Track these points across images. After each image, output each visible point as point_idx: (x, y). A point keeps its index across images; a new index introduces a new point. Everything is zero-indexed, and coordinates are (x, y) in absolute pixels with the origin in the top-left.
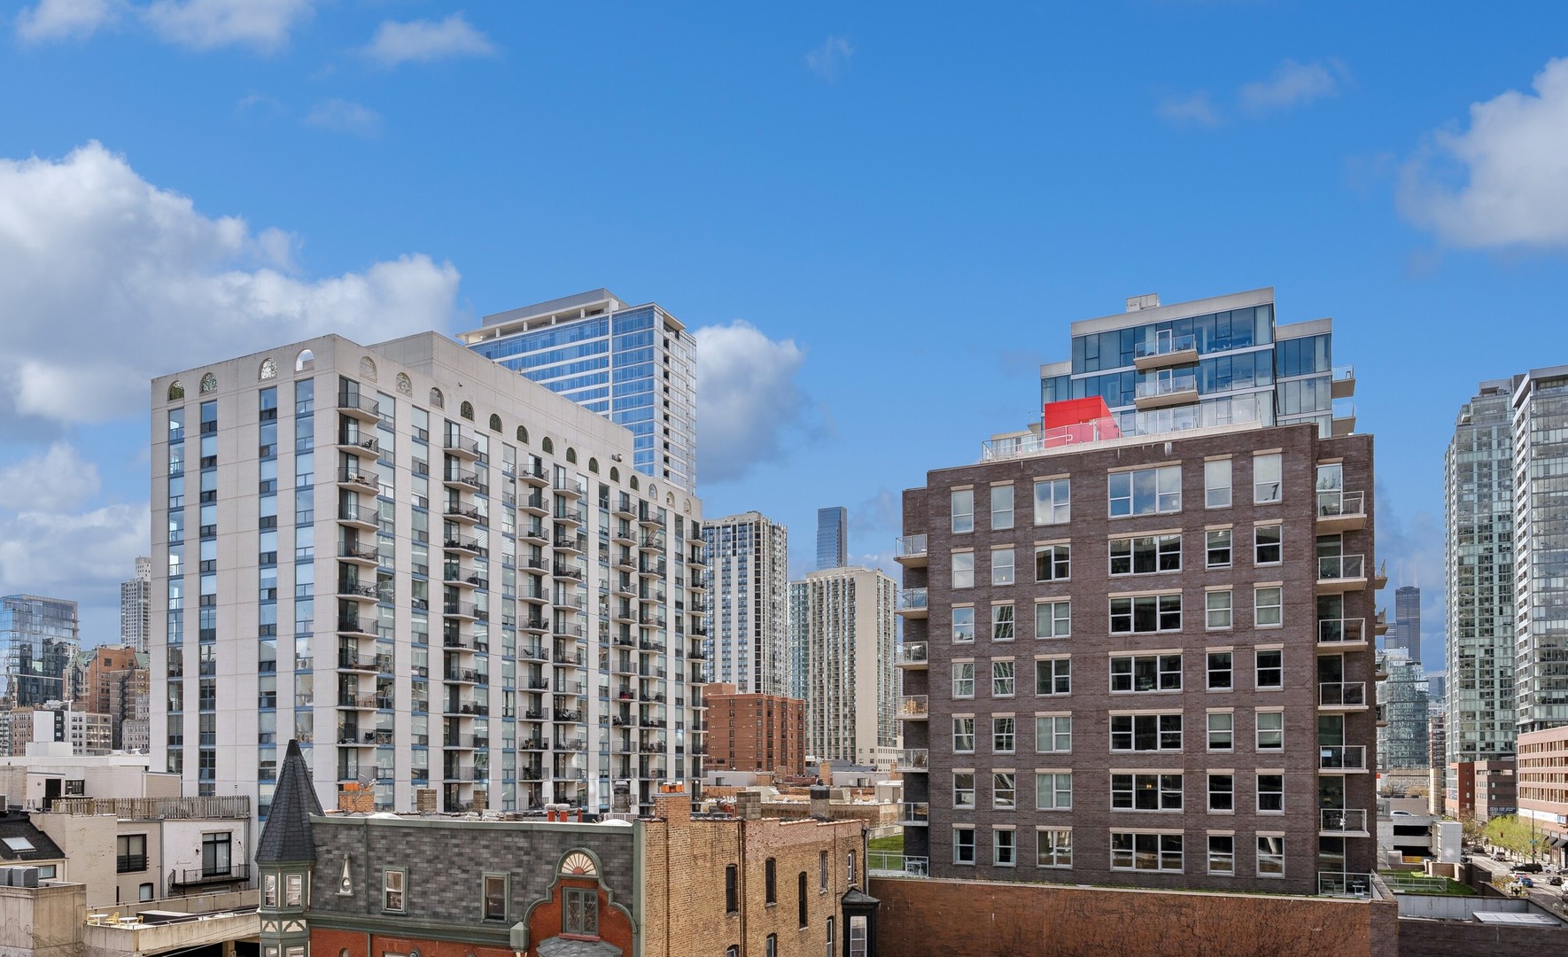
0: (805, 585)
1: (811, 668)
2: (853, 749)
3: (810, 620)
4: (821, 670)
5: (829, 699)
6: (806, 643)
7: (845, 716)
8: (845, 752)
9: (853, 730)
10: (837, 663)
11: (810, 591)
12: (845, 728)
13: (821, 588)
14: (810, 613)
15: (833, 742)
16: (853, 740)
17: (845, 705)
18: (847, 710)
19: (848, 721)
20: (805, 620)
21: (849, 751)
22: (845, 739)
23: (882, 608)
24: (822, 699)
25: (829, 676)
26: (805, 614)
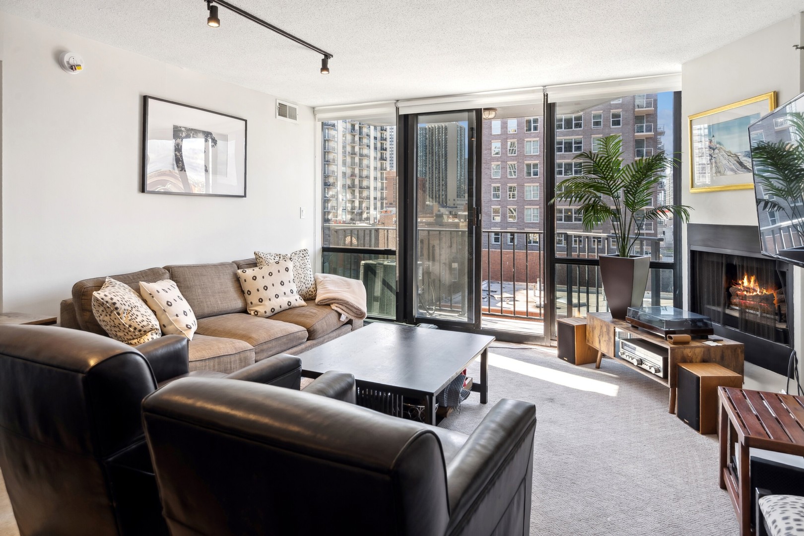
0: (426, 129)
1: (428, 164)
3: (427, 144)
4: (433, 165)
5: (436, 178)
6: (426, 153)
7: (443, 185)
8: (442, 201)
11: (427, 131)
12: (442, 190)
13: (433, 130)
15: (437, 196)
16: (446, 195)
17: (443, 180)
18: (443, 182)
19: (444, 187)
20: (425, 144)
21: (444, 200)
22: (443, 195)
23: (459, 139)
24: (433, 178)
25: (436, 168)
26: (425, 141)
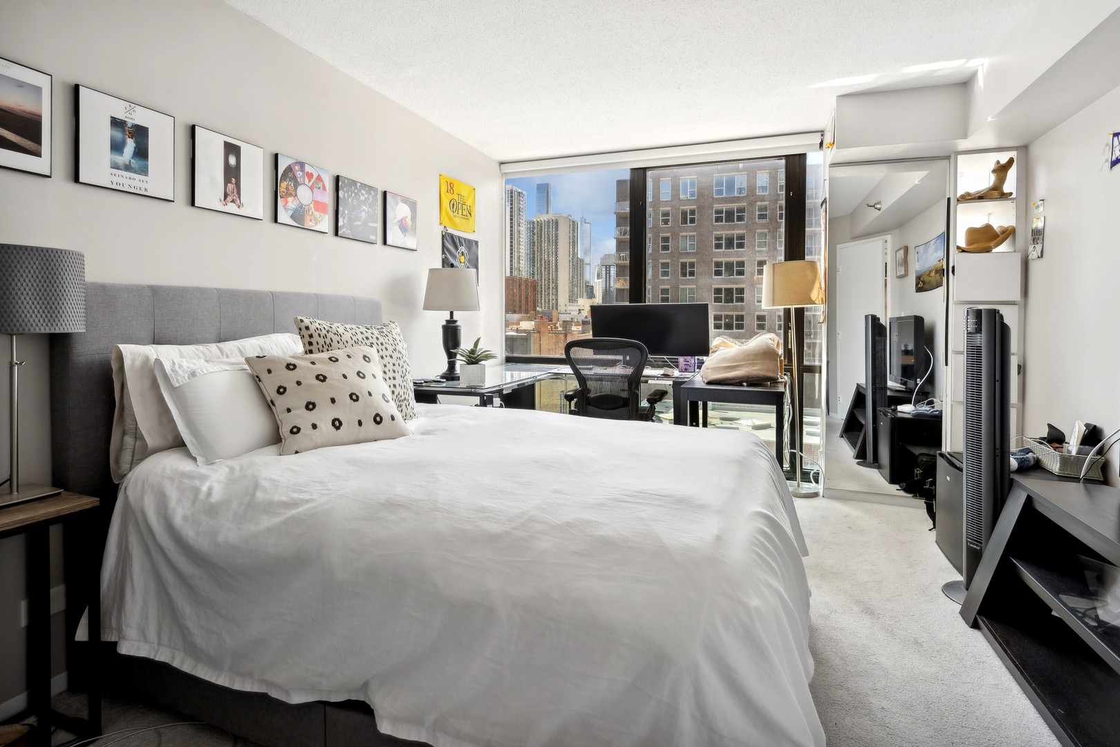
2: (557, 304)
9: (557, 295)
10: (549, 261)
14: (536, 237)
